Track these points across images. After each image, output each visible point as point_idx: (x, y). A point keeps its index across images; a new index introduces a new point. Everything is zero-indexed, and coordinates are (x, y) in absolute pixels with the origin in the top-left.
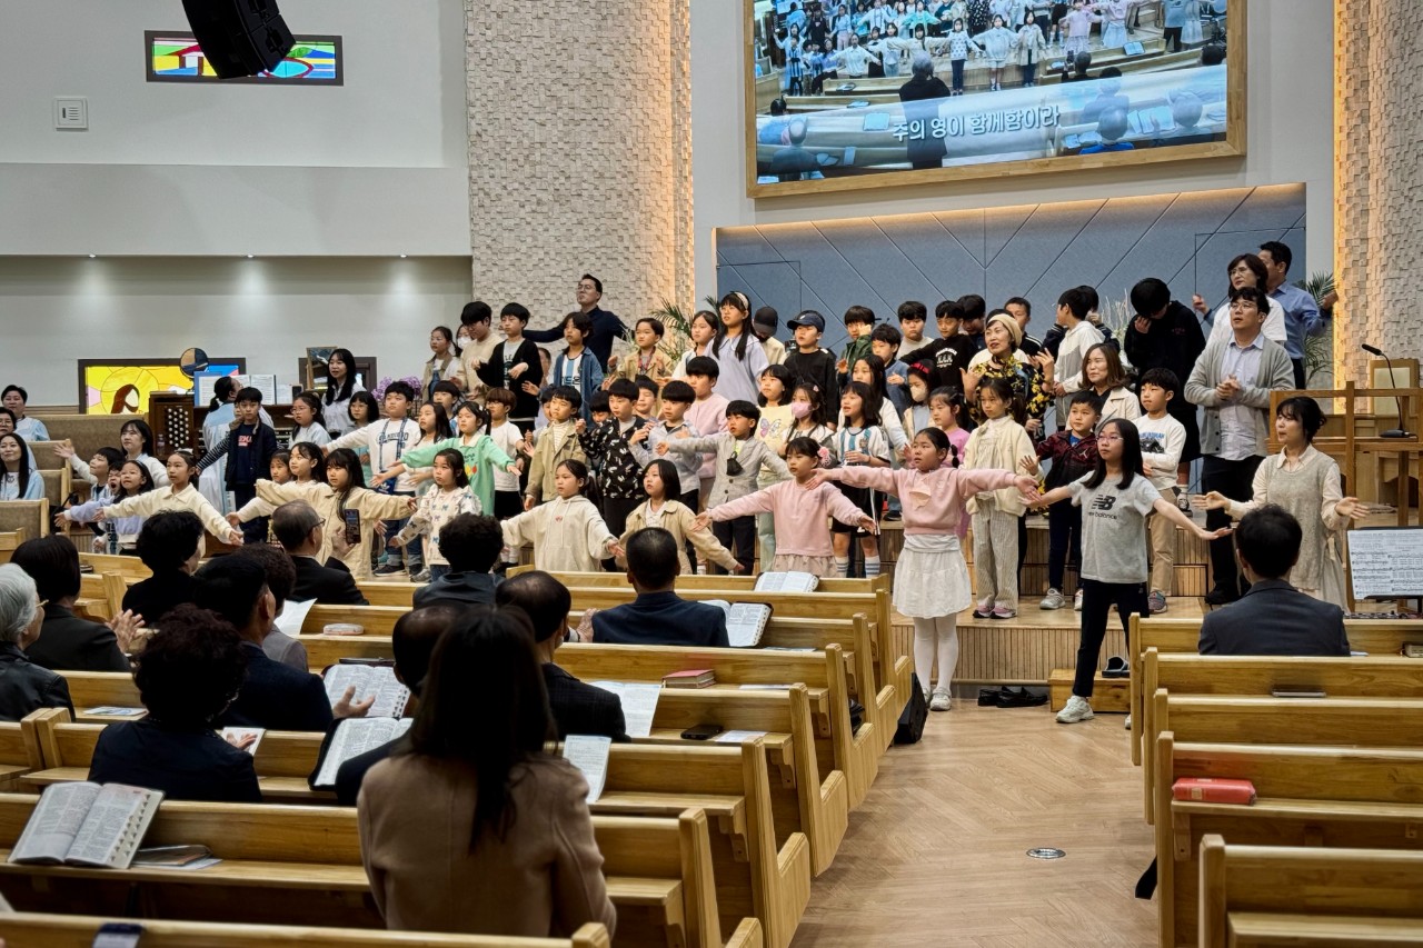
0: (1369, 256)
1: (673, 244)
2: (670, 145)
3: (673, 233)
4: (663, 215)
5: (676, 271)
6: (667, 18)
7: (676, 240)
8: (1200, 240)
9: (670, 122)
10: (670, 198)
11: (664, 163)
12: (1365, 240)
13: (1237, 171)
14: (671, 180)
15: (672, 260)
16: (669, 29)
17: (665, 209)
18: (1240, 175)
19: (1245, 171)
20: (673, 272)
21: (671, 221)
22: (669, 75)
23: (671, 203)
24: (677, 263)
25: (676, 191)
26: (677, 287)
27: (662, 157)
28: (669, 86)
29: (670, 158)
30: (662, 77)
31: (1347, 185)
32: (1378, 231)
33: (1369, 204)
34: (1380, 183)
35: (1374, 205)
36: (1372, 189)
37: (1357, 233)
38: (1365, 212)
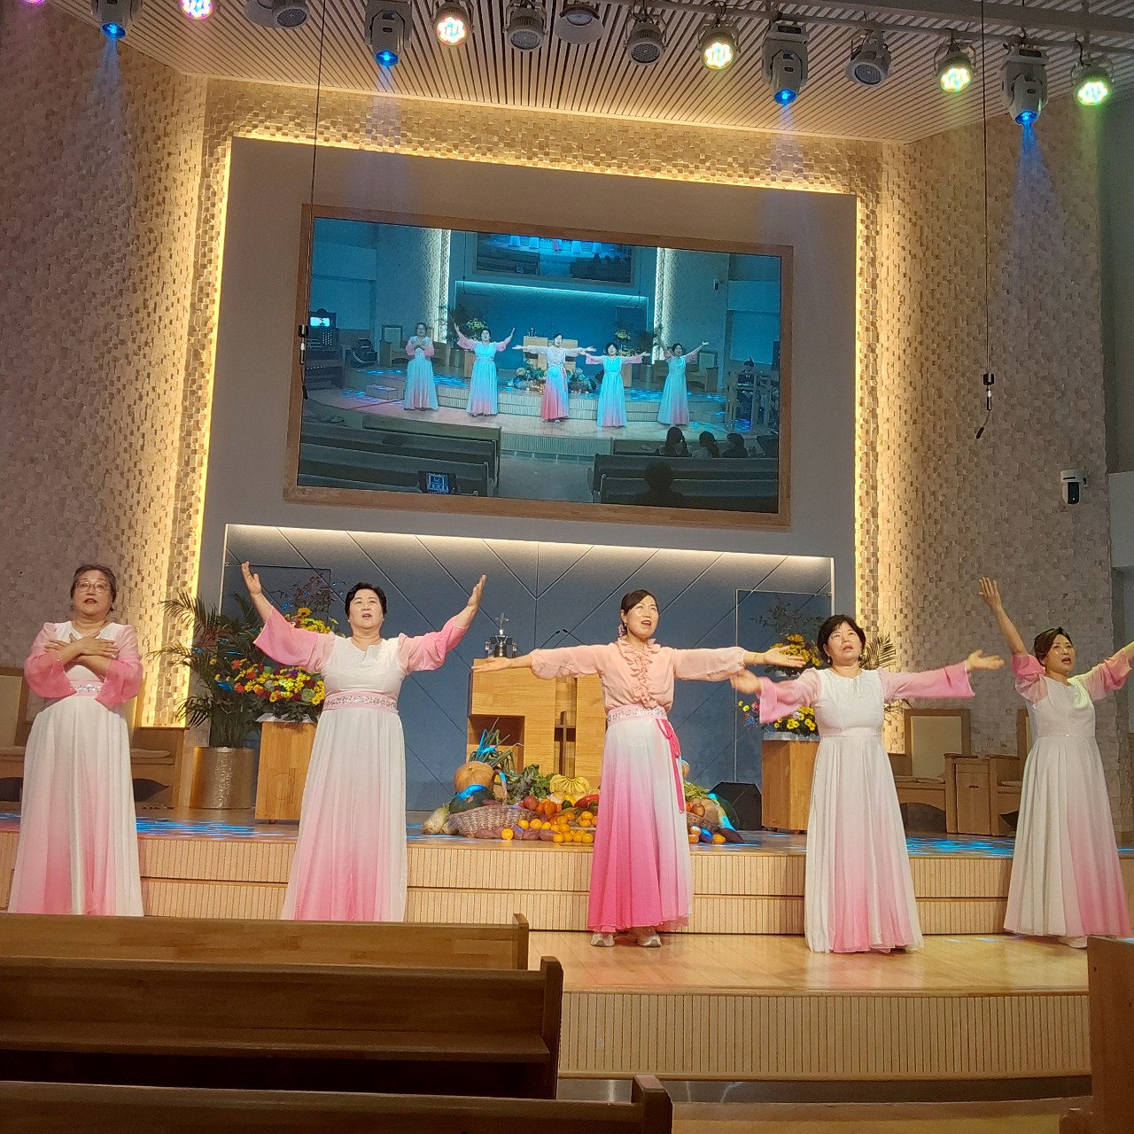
0: (879, 623)
1: (170, 535)
2: (177, 432)
3: (169, 522)
4: (164, 502)
5: (171, 564)
6: (187, 304)
7: (174, 531)
9: (180, 409)
10: (172, 485)
11: (170, 448)
14: (175, 467)
15: (168, 552)
16: (188, 315)
17: (166, 495)
20: (166, 565)
21: (170, 510)
22: (183, 362)
23: (173, 491)
24: (172, 556)
25: (179, 480)
26: (169, 583)
27: (168, 442)
28: (183, 373)
29: (177, 444)
30: (176, 362)
31: (861, 566)
32: (892, 604)
33: (879, 583)
34: (893, 566)
35: (886, 583)
36: (881, 570)
37: (870, 604)
38: (875, 589)
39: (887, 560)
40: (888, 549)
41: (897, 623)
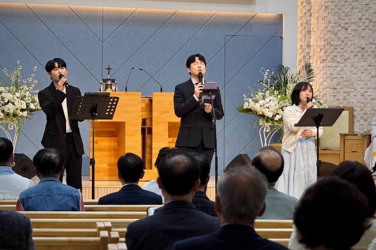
0: (311, 54)
8: (228, 38)
12: (309, 46)
13: (251, 4)
18: (252, 6)
19: (255, 4)
31: (301, 18)
32: (319, 42)
33: (311, 29)
34: (320, 18)
35: (315, 29)
36: (313, 21)
37: (306, 42)
38: (309, 32)
39: (316, 15)
40: (317, 8)
41: (322, 54)
